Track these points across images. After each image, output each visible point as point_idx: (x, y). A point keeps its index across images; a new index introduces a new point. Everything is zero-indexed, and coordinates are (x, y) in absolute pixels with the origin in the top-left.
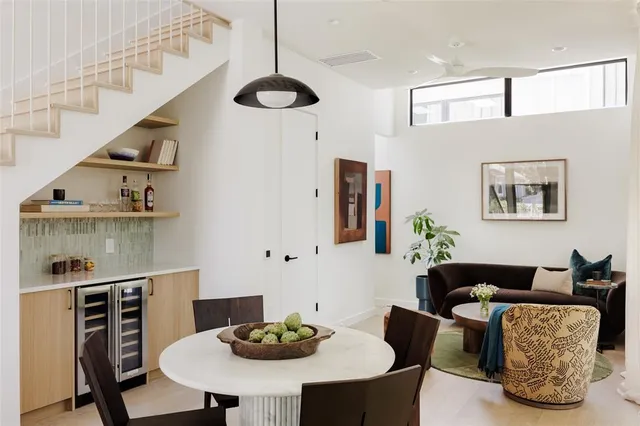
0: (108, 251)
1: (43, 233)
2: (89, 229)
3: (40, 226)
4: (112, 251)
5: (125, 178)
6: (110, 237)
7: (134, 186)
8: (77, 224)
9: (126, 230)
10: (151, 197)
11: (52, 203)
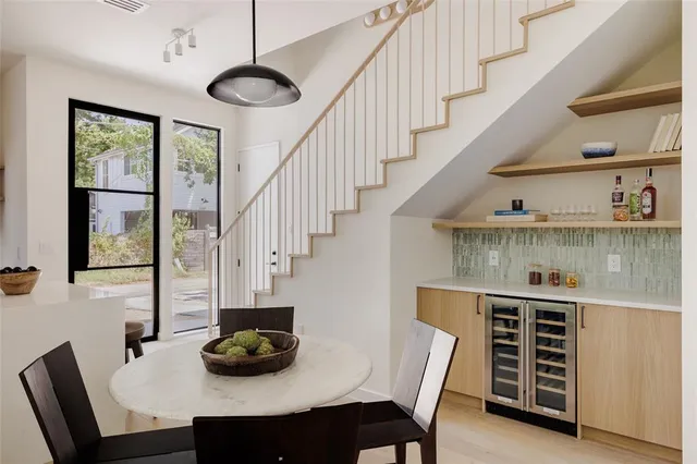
0: (610, 269)
1: (531, 243)
2: (585, 242)
3: (527, 235)
4: (617, 270)
5: (619, 178)
6: (615, 252)
7: (633, 187)
8: (569, 235)
9: (642, 246)
10: (647, 201)
11: (498, 213)
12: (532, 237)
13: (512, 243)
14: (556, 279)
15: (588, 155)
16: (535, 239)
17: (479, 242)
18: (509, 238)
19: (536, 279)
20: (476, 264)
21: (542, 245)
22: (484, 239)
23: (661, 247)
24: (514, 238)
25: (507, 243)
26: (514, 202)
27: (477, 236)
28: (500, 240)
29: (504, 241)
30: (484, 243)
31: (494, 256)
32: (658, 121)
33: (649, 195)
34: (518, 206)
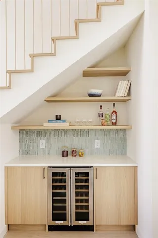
0: (96, 147)
1: (62, 136)
2: (85, 134)
4: (99, 147)
5: (101, 106)
6: (97, 139)
7: (107, 111)
9: (108, 136)
10: (114, 117)
11: (49, 121)
12: (62, 132)
13: (52, 136)
14: (74, 153)
15: (91, 95)
16: (63, 134)
17: (34, 136)
18: (50, 134)
19: (65, 154)
20: (33, 148)
21: (67, 136)
22: (37, 134)
23: (114, 136)
24: (53, 133)
25: (50, 136)
26: (57, 116)
27: (33, 133)
28: (46, 135)
29: (48, 135)
30: (37, 136)
31: (42, 143)
32: (119, 83)
33: (115, 114)
34: (58, 118)
